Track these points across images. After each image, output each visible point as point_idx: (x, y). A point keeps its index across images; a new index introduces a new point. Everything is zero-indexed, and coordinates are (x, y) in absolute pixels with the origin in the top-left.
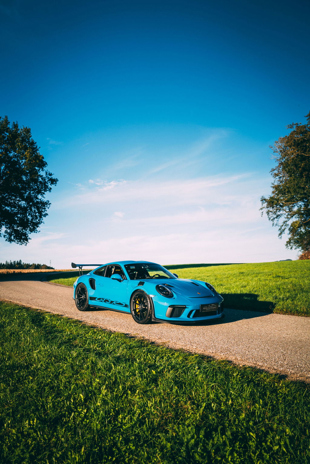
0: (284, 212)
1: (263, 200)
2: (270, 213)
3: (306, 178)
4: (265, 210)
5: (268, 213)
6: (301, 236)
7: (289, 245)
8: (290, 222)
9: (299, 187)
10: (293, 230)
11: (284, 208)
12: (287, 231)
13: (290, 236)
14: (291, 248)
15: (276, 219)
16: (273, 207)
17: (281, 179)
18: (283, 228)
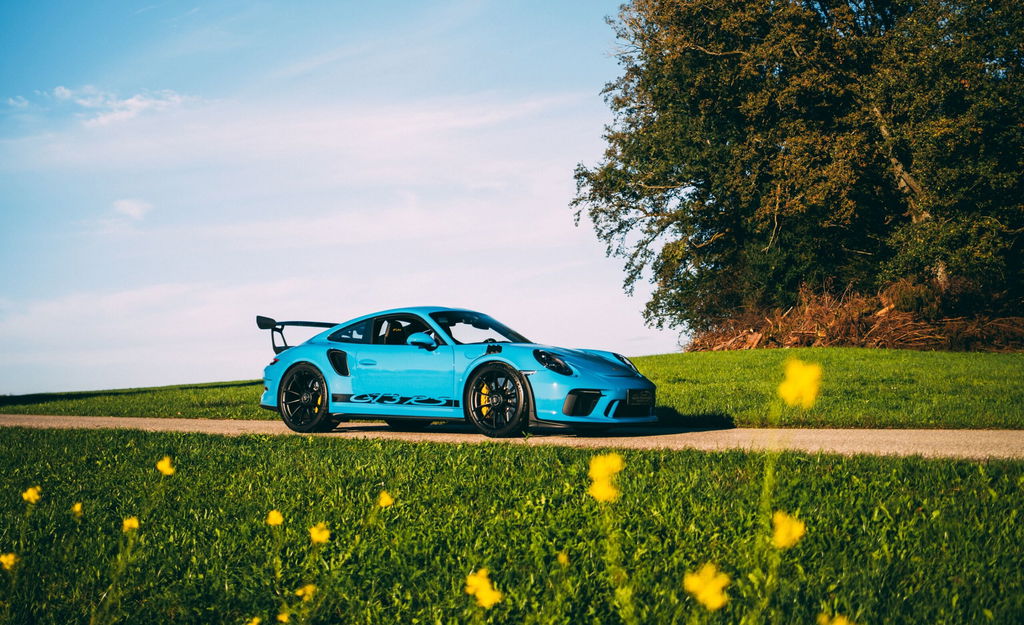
0: (641, 214)
1: (581, 174)
2: (602, 216)
3: (707, 116)
4: (586, 207)
5: (594, 214)
6: (688, 287)
7: (652, 314)
8: (657, 246)
9: (690, 143)
10: (666, 268)
11: (641, 202)
12: (648, 272)
13: (655, 287)
14: (660, 324)
15: (616, 235)
16: (609, 200)
17: (634, 115)
18: (637, 261)
